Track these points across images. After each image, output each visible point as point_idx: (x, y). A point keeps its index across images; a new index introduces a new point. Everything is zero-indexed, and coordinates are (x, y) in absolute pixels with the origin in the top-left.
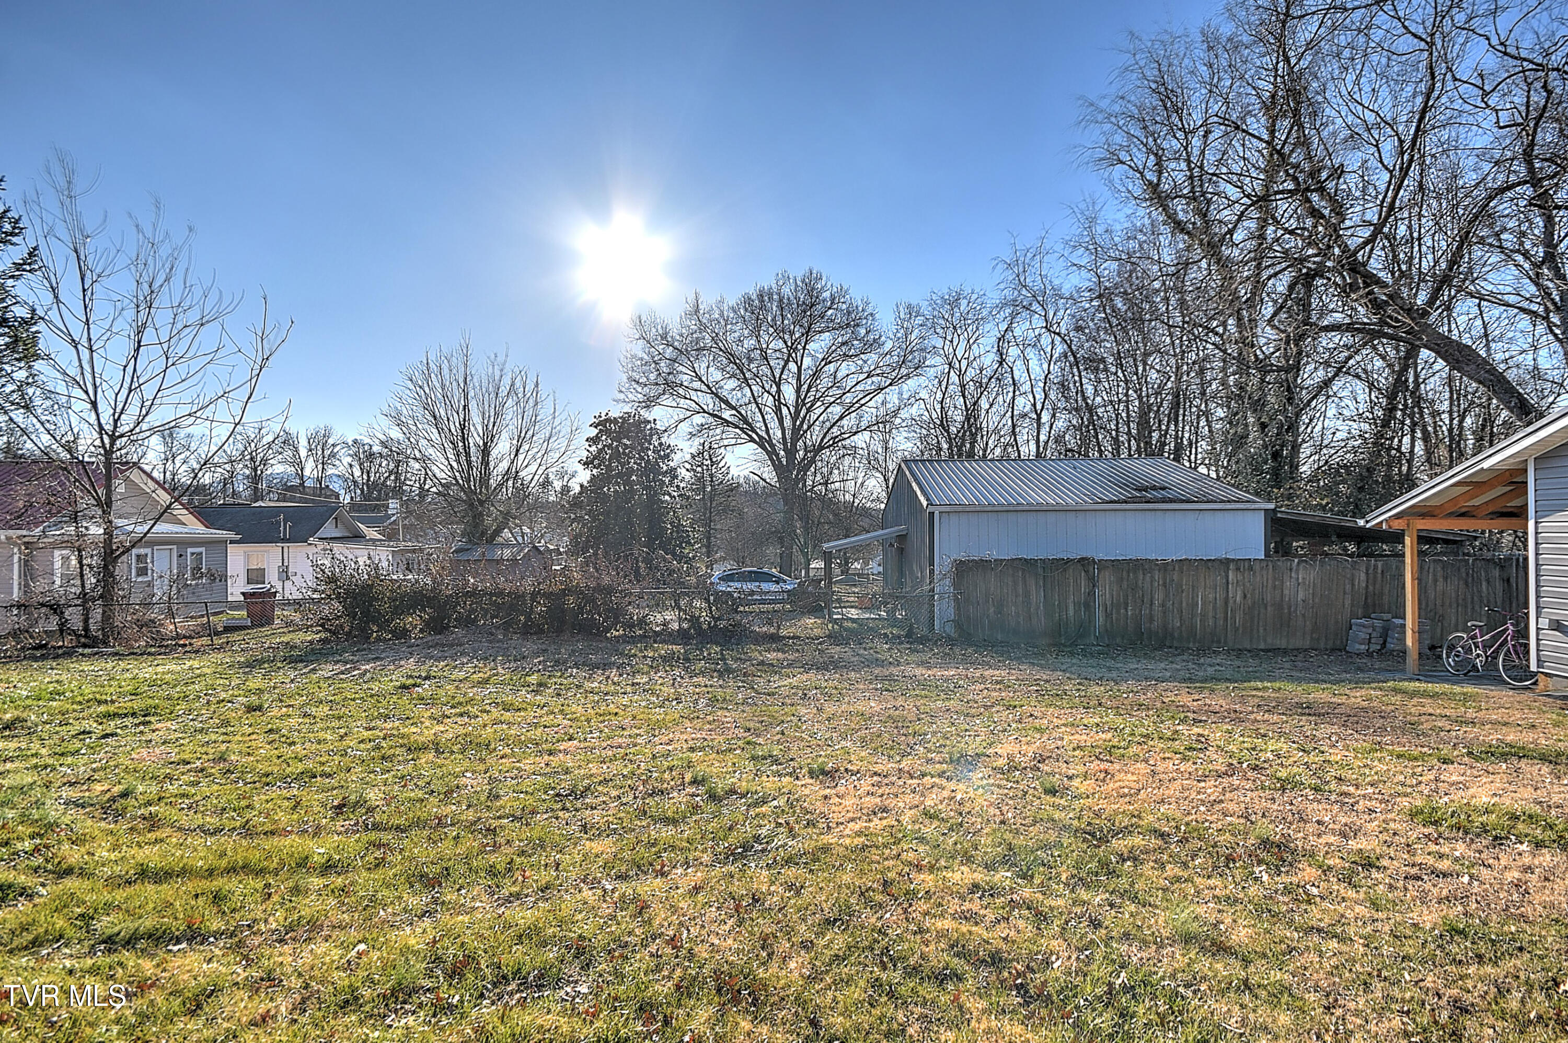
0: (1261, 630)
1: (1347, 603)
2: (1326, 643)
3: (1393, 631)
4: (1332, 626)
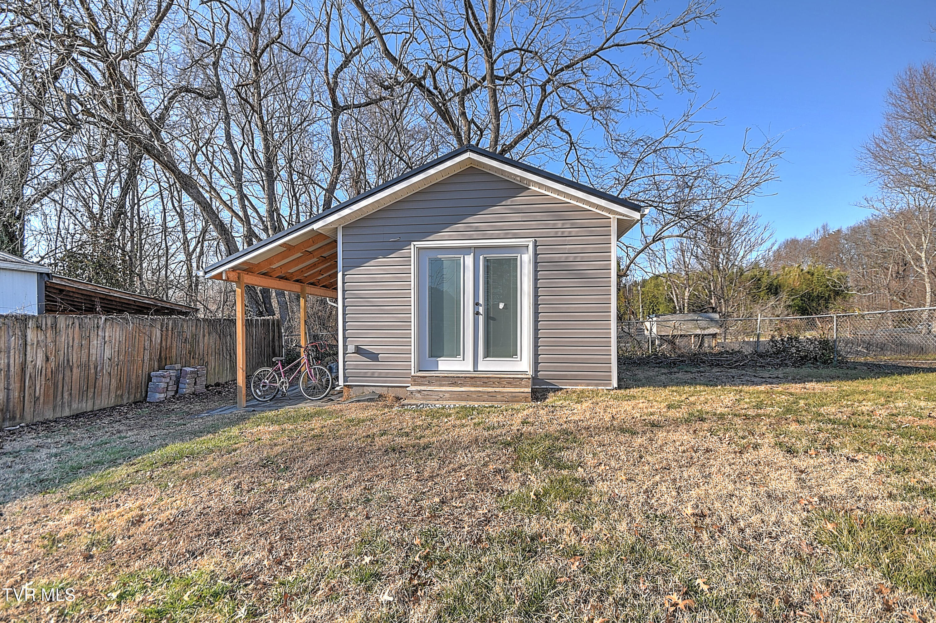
0: (66, 395)
1: (147, 358)
2: (128, 398)
3: (185, 378)
4: (133, 381)
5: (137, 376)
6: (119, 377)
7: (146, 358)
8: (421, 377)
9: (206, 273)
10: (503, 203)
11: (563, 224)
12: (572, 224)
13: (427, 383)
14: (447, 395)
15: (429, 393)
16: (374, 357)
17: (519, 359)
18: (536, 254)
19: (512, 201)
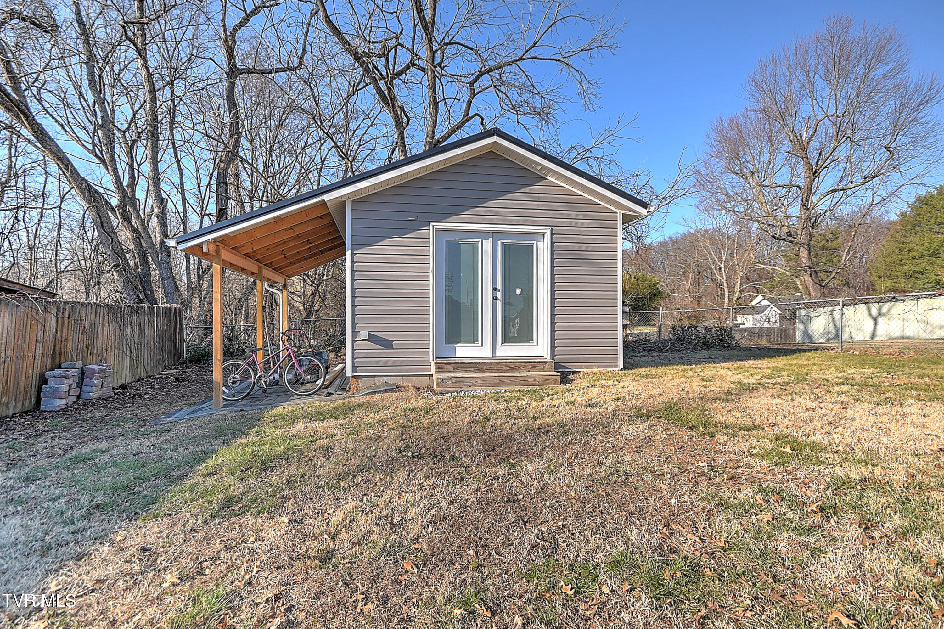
1: (39, 352)
2: (15, 407)
3: (90, 378)
4: (22, 384)
5: (27, 378)
6: (5, 378)
7: (37, 353)
8: (446, 364)
9: (178, 243)
10: (522, 190)
11: (577, 215)
12: (585, 215)
13: (452, 370)
14: (479, 381)
15: (461, 380)
16: (387, 344)
17: (535, 344)
18: (553, 243)
19: (530, 189)
